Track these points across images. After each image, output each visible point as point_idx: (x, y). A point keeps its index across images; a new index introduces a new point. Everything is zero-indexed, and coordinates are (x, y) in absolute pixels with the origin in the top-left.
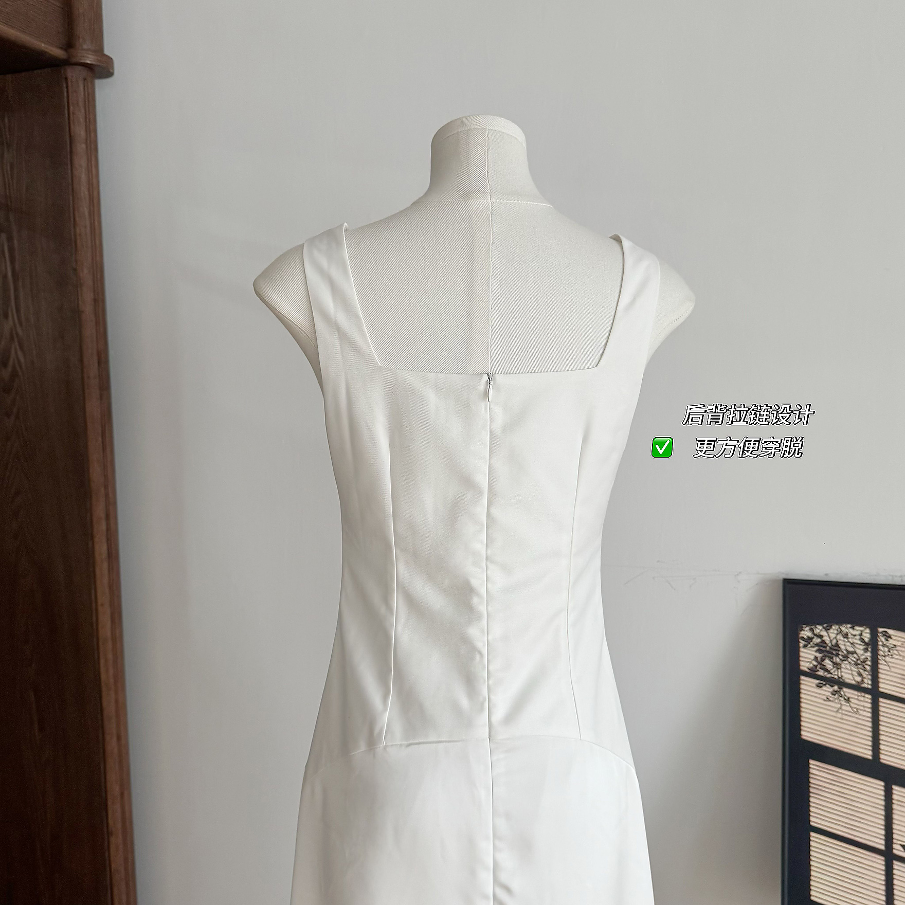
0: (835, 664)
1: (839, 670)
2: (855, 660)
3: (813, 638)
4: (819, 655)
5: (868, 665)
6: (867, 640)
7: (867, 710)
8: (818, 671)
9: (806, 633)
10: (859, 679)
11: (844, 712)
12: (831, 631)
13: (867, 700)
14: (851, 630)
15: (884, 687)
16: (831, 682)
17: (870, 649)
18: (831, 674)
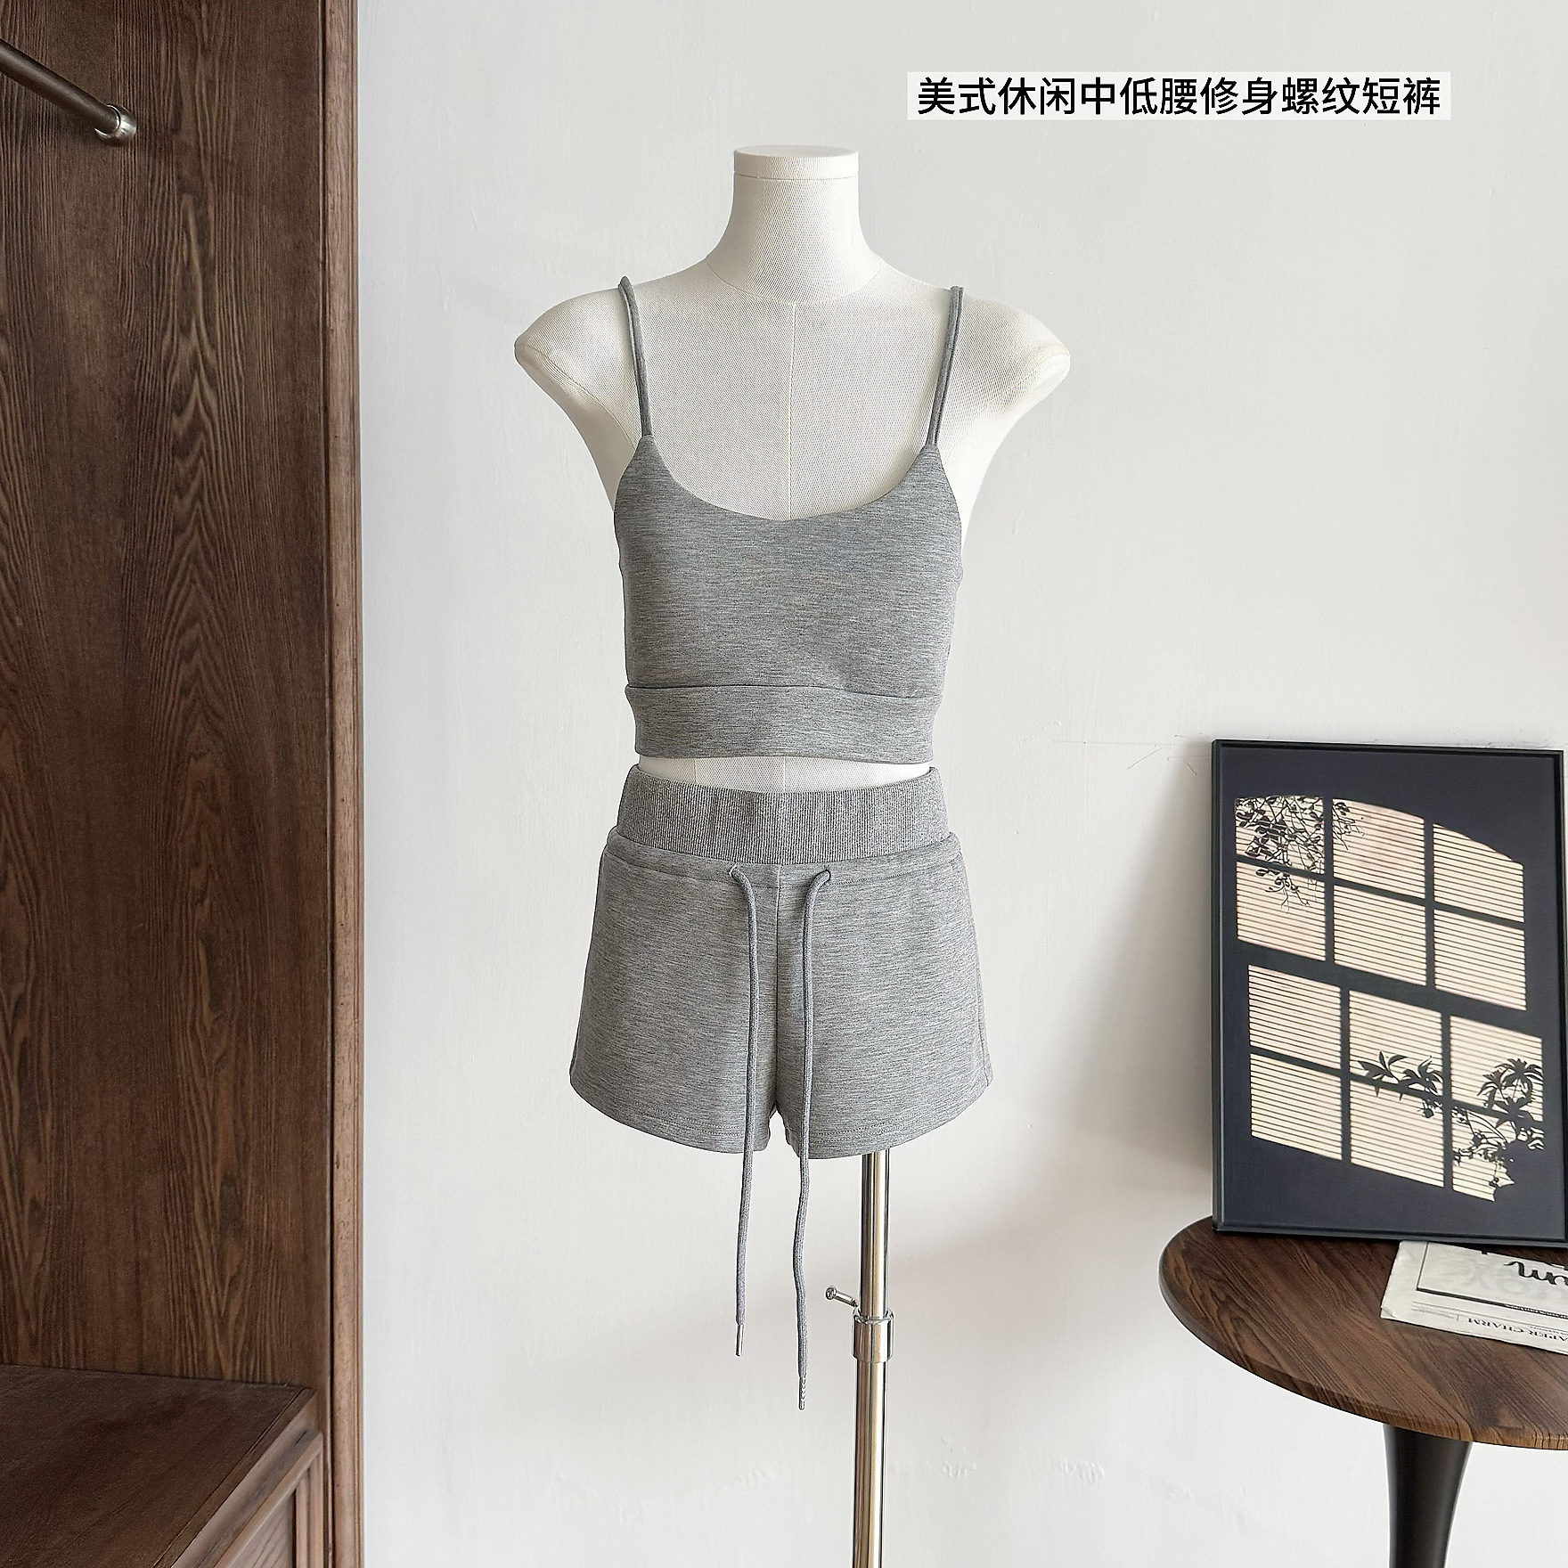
0: (1279, 845)
1: (1285, 853)
2: (1305, 840)
3: (1253, 814)
4: (1258, 834)
5: (1320, 845)
6: (1319, 815)
7: (1318, 900)
8: (1259, 855)
9: (1244, 808)
10: (1309, 863)
11: (1291, 905)
12: (1275, 804)
13: (1318, 888)
14: (1299, 803)
15: (1340, 872)
16: (1275, 868)
17: (1322, 826)
18: (1276, 858)
